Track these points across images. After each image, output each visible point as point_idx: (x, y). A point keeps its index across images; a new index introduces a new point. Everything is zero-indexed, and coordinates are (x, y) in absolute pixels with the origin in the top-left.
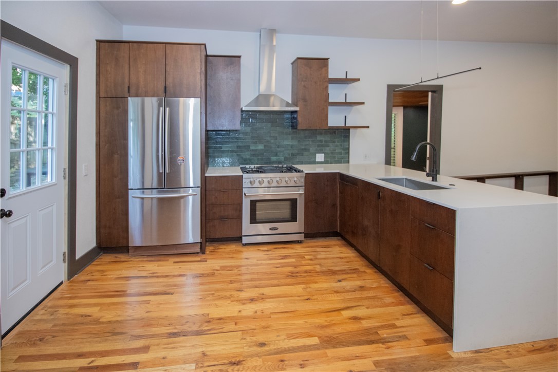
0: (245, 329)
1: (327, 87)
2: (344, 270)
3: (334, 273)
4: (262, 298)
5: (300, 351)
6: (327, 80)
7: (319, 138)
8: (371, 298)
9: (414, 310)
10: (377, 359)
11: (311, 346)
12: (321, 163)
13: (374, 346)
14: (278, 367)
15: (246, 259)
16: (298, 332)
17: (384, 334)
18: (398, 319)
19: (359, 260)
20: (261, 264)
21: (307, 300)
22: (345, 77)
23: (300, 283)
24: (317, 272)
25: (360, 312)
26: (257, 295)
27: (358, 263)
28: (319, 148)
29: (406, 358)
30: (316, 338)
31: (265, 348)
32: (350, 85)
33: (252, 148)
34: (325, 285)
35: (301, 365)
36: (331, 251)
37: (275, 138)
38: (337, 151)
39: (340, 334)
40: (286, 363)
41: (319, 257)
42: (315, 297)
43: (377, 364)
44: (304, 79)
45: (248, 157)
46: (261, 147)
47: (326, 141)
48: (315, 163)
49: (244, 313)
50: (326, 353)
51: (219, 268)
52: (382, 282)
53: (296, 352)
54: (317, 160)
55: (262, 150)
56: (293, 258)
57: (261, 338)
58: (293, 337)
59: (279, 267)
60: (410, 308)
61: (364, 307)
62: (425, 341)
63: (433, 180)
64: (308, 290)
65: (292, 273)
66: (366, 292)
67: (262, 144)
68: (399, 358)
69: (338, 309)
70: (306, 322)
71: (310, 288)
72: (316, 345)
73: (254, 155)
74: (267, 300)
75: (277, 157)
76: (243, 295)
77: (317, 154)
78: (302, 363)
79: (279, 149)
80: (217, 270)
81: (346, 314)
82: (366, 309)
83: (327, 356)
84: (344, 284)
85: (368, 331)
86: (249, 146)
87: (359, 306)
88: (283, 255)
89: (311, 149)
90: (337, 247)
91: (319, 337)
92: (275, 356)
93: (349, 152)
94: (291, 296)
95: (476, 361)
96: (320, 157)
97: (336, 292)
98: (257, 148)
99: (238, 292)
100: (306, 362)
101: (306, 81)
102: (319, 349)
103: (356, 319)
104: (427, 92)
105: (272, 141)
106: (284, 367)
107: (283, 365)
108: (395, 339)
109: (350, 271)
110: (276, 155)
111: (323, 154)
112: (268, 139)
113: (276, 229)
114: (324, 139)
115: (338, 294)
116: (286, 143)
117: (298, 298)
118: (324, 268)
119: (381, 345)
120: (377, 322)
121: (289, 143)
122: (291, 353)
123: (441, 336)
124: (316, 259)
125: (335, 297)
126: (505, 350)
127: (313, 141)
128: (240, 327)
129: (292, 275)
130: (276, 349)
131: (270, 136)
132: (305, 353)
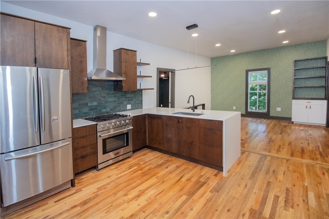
0: (151, 211)
1: (136, 67)
2: (164, 162)
3: (161, 165)
4: (142, 193)
5: (185, 204)
6: (136, 63)
7: (128, 96)
8: (185, 170)
9: (201, 167)
10: (209, 190)
11: (186, 200)
12: (129, 110)
13: (204, 186)
14: (184, 216)
15: (108, 177)
16: (175, 198)
17: (202, 180)
18: (200, 173)
19: (164, 156)
20: (121, 177)
21: (163, 182)
22: (140, 62)
23: (151, 177)
24: (153, 168)
25: (187, 176)
26: (138, 193)
27: (166, 157)
28: (128, 102)
29: (215, 185)
30: (184, 196)
31: (171, 213)
32: (142, 66)
33: (89, 105)
34: (163, 172)
35: (191, 209)
36: (149, 156)
37: (104, 97)
38: (137, 102)
39: (190, 189)
40: (185, 213)
41: (146, 161)
42: (165, 179)
43: (211, 192)
44: (125, 61)
45: (86, 111)
46: (95, 104)
47: (132, 97)
48: (126, 110)
49: (142, 205)
50: (193, 199)
51: (97, 190)
52: (182, 161)
53: (183, 206)
54: (128, 108)
55: (96, 105)
56: (135, 166)
57: (163, 210)
58: (175, 201)
59: (133, 174)
60: (200, 166)
61: (186, 174)
62: (214, 175)
63: (193, 111)
64: (159, 178)
65: (142, 173)
66: (181, 168)
67: (96, 101)
68: (214, 186)
69: (178, 180)
70: (173, 192)
71: (158, 176)
72: (187, 198)
73: (91, 110)
74: (146, 192)
75: (106, 109)
76: (130, 196)
77: (128, 105)
78: (190, 208)
79: (107, 104)
80: (97, 192)
81: (183, 180)
82: (188, 174)
83: (195, 200)
84: (169, 168)
85: (197, 182)
86: (87, 104)
87: (184, 174)
88: (128, 167)
89: (124, 102)
90: (149, 153)
91: (185, 195)
92: (178, 213)
93: (142, 102)
94: (155, 184)
95: (231, 175)
96: (129, 107)
97: (171, 173)
98: (92, 105)
99: (126, 197)
100: (191, 207)
101: (126, 63)
102: (189, 199)
103: (189, 180)
104: (169, 72)
105: (102, 99)
106: (186, 215)
107: (185, 214)
108: (207, 180)
109: (166, 162)
110: (105, 108)
111: (130, 105)
112: (100, 98)
113: (118, 153)
114: (131, 96)
115: (172, 173)
116: (111, 100)
117: (159, 183)
118: (154, 165)
119: (205, 185)
120: (196, 177)
121: (112, 100)
122: (182, 208)
123: (217, 172)
124: (146, 162)
125: (172, 176)
126: (233, 168)
127: (125, 98)
128: (148, 212)
129: (144, 174)
130: (175, 210)
131: (101, 96)
132: (187, 204)
